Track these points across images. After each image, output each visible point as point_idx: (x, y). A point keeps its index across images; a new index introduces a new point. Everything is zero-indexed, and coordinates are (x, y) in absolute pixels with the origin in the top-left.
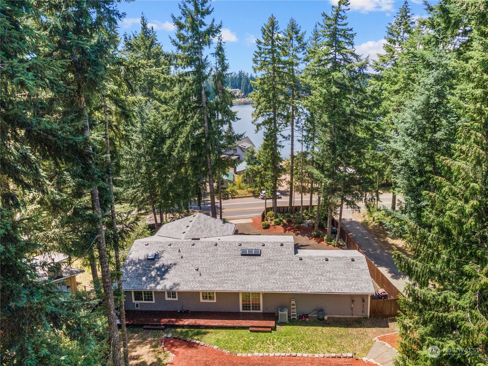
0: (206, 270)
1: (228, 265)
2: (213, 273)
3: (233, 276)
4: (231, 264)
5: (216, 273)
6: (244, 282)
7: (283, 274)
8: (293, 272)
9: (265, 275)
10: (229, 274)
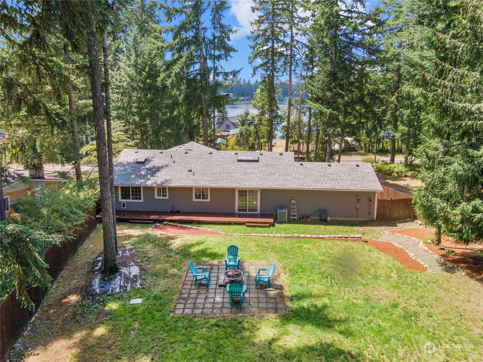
0: (200, 171)
1: (223, 168)
2: (208, 174)
3: (228, 176)
4: (227, 168)
5: (210, 174)
6: (241, 180)
7: (283, 175)
8: (294, 174)
9: (264, 175)
10: (225, 175)
